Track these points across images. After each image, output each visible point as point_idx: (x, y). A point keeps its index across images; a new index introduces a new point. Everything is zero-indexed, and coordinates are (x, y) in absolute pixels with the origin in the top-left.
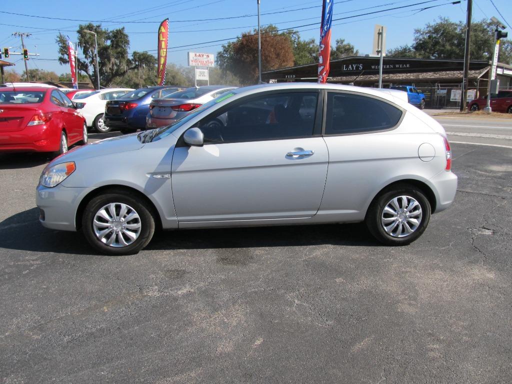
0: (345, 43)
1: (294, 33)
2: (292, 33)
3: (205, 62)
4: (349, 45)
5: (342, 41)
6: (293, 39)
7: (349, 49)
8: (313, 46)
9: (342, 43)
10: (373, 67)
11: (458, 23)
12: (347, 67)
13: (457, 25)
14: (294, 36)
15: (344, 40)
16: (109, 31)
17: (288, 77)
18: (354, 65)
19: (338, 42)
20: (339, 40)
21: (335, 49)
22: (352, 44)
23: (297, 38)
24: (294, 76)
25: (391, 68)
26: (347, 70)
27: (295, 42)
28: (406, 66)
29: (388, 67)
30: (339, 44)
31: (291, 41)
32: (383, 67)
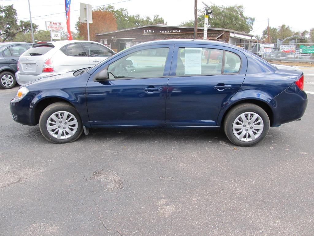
0: (159, 17)
1: (125, 10)
2: (123, 10)
3: (58, 28)
4: (161, 18)
5: (158, 16)
6: (124, 14)
7: (161, 21)
8: (139, 18)
9: (157, 17)
10: (160, 32)
12: (146, 32)
14: (125, 12)
16: (3, 7)
17: (112, 38)
18: (149, 30)
19: (155, 16)
20: (156, 15)
21: (153, 21)
24: (116, 37)
25: (171, 33)
26: (146, 34)
27: (125, 16)
28: (179, 31)
29: (169, 31)
30: (156, 18)
31: (122, 15)
32: (166, 32)
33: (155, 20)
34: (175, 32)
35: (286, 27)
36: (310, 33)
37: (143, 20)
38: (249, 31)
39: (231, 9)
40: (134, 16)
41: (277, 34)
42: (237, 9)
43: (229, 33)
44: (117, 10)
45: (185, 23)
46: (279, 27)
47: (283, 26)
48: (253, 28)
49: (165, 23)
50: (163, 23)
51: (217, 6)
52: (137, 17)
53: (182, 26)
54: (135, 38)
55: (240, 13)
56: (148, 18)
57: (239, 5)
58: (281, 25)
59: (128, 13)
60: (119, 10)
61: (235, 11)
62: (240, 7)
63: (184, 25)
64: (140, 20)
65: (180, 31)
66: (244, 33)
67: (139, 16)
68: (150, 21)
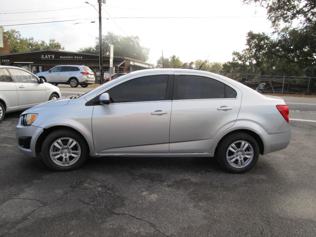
0: (56, 42)
1: (16, 32)
2: (15, 32)
4: (58, 43)
5: (54, 41)
6: (15, 36)
7: (58, 46)
8: (32, 42)
9: (53, 42)
10: (61, 57)
11: (119, 36)
12: (44, 56)
13: (118, 37)
14: (17, 34)
15: (55, 40)
17: (4, 61)
18: (49, 55)
19: (51, 41)
20: (52, 39)
21: (48, 45)
22: (60, 43)
23: (19, 35)
24: (8, 61)
25: (72, 59)
26: (45, 58)
27: (17, 38)
28: (80, 57)
29: (70, 57)
30: (51, 42)
31: (14, 37)
32: (67, 57)
33: (50, 45)
34: (76, 59)
35: (176, 57)
36: (196, 63)
37: (38, 44)
38: (145, 60)
39: (129, 39)
40: (27, 38)
41: (169, 64)
42: (133, 39)
43: (130, 61)
44: (8, 32)
45: (83, 50)
46: (171, 57)
47: (174, 57)
48: (149, 57)
49: (62, 48)
50: (60, 48)
51: (116, 35)
52: (30, 39)
53: (81, 52)
54: (33, 63)
55: (137, 43)
56: (43, 42)
57: (135, 36)
58: (172, 56)
59: (20, 35)
60: (10, 32)
61: (132, 41)
62: (137, 37)
63: (83, 52)
64: (34, 43)
65: (82, 57)
66: (141, 62)
67: (32, 39)
68: (45, 45)
